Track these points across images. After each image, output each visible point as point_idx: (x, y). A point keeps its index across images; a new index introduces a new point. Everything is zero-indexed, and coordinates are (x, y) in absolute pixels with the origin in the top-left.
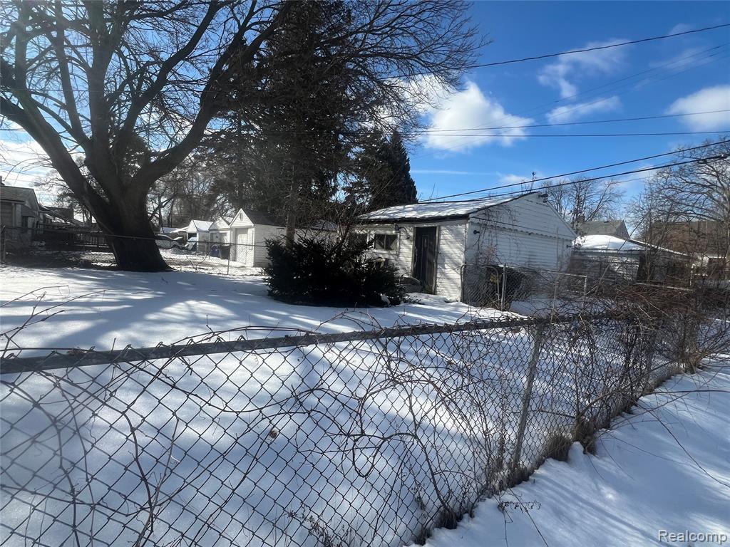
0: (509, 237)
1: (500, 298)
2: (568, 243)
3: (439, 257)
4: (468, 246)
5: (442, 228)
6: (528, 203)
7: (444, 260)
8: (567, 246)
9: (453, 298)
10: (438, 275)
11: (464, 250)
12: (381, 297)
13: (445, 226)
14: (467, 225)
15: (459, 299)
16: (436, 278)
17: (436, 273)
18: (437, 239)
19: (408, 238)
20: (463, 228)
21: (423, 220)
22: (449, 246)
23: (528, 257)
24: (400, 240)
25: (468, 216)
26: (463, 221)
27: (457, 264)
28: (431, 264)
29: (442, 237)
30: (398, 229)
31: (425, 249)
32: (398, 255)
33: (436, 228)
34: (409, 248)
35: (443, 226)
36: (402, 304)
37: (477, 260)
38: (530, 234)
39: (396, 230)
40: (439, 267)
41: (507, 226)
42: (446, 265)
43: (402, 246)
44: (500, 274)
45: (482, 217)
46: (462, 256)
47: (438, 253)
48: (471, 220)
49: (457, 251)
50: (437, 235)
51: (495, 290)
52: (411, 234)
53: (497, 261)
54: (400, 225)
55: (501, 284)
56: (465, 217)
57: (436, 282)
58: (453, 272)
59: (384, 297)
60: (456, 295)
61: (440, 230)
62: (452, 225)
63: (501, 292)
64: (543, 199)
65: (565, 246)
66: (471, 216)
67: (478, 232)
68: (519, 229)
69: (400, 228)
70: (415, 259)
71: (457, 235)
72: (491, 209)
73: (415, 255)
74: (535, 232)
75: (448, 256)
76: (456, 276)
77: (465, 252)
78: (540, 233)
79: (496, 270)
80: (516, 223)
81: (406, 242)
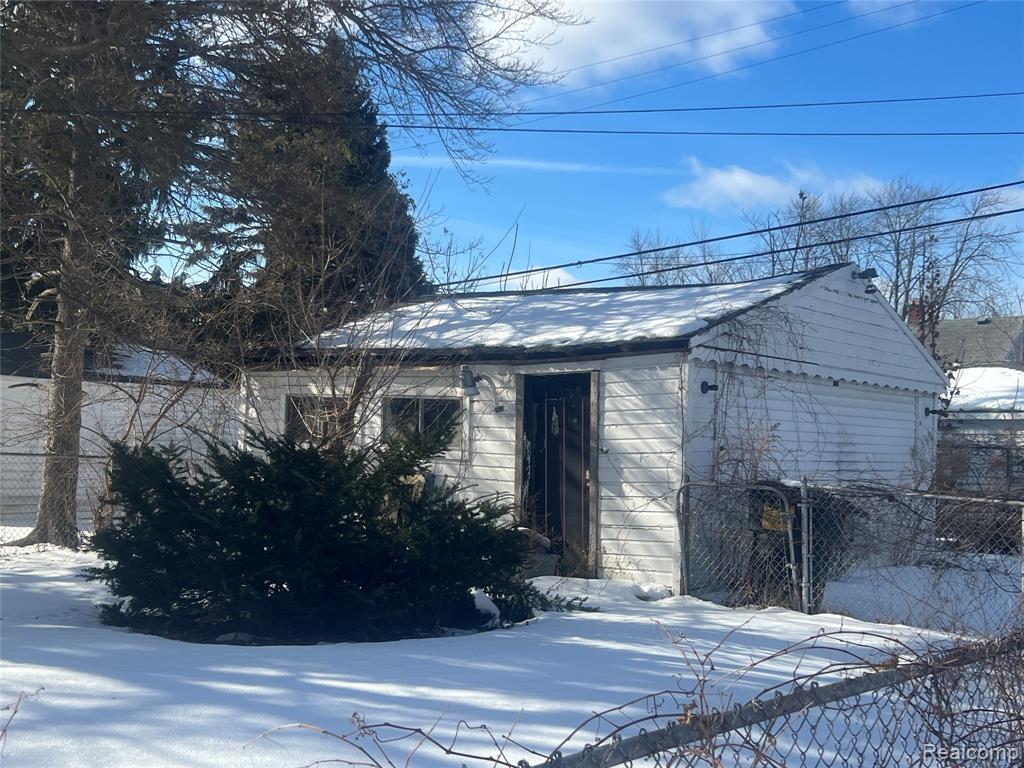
0: (789, 394)
1: (800, 577)
2: (930, 404)
3: (603, 461)
4: (690, 431)
5: (609, 376)
6: (832, 296)
7: (619, 471)
8: (927, 412)
9: (658, 586)
10: (604, 519)
11: (679, 440)
12: (473, 597)
13: (616, 370)
14: (686, 368)
15: (676, 588)
16: (598, 526)
17: (598, 511)
18: (593, 409)
19: (499, 410)
20: (675, 378)
21: (545, 354)
22: (634, 431)
23: (836, 449)
24: (472, 414)
25: (688, 342)
26: (671, 356)
27: (660, 483)
28: (577, 485)
29: (608, 404)
30: (471, 383)
31: (555, 442)
32: (466, 462)
33: (586, 377)
34: (504, 441)
35: (609, 370)
36: (540, 616)
37: (715, 467)
38: (836, 384)
39: (465, 386)
40: (604, 492)
41: (781, 366)
42: (626, 488)
43: (478, 435)
44: (793, 504)
45: (723, 343)
46: (677, 459)
47: (599, 450)
48: (696, 353)
49: (657, 445)
50: (593, 398)
51: (781, 553)
52: (510, 396)
53: (773, 466)
54: (477, 369)
55: (797, 535)
56: (677, 345)
57: (598, 540)
58: (652, 506)
59: (480, 596)
60: (668, 577)
61: (600, 384)
62: (637, 367)
63: (799, 560)
64: (861, 284)
65: (922, 412)
66: (694, 341)
67: (715, 388)
68: (811, 371)
69: (479, 378)
70: (525, 472)
71: (655, 398)
72: (741, 318)
73: (525, 462)
74: (849, 377)
75: (632, 461)
76: (663, 521)
77: (682, 447)
78: (860, 379)
79: (780, 494)
80: (806, 356)
81: (490, 420)
